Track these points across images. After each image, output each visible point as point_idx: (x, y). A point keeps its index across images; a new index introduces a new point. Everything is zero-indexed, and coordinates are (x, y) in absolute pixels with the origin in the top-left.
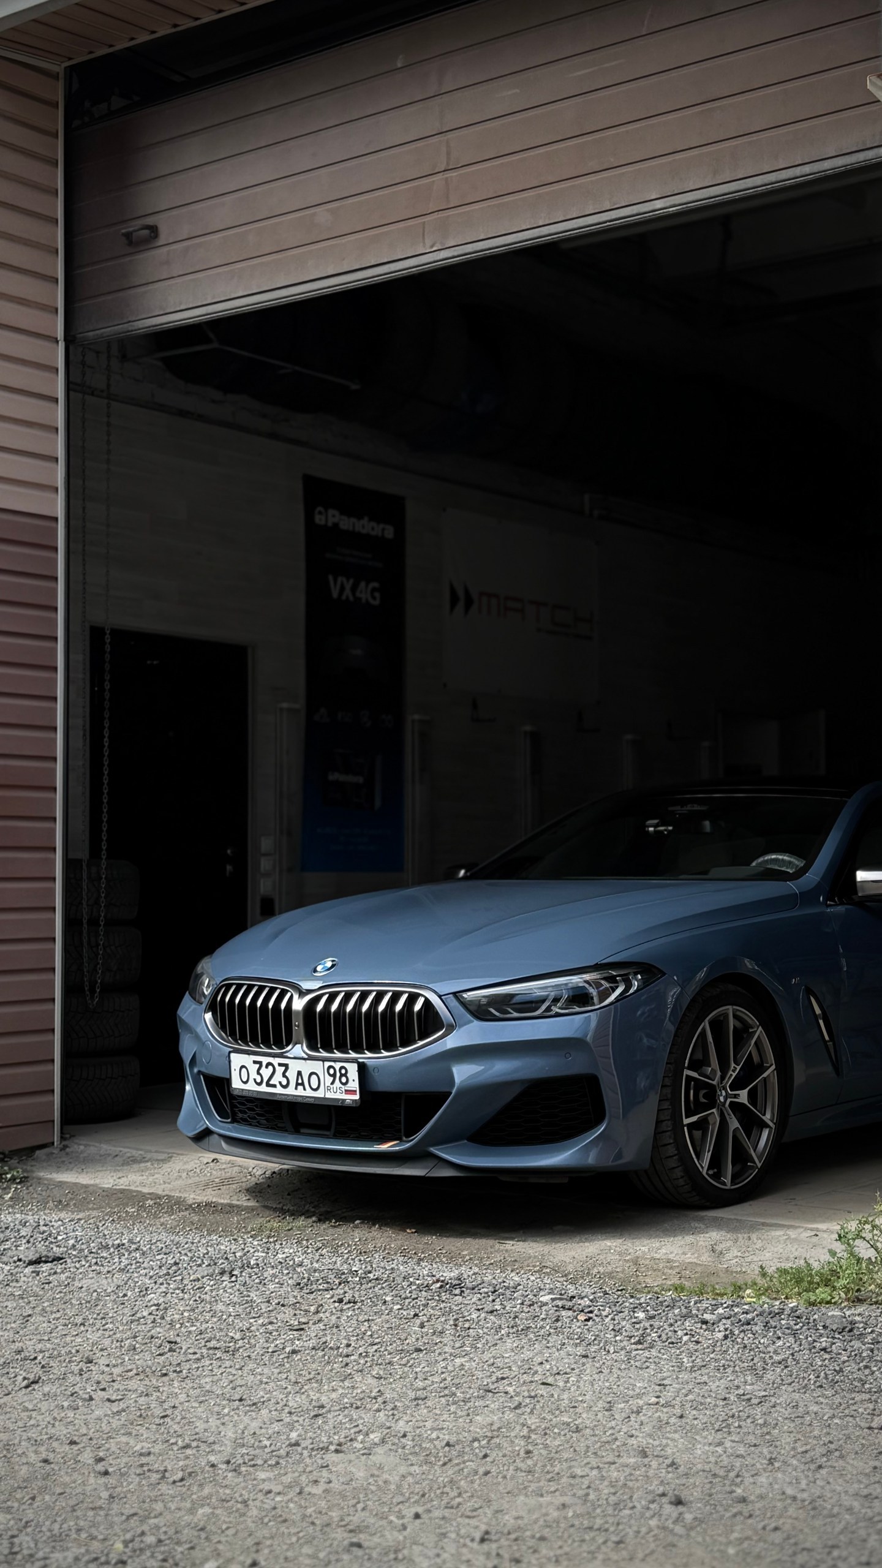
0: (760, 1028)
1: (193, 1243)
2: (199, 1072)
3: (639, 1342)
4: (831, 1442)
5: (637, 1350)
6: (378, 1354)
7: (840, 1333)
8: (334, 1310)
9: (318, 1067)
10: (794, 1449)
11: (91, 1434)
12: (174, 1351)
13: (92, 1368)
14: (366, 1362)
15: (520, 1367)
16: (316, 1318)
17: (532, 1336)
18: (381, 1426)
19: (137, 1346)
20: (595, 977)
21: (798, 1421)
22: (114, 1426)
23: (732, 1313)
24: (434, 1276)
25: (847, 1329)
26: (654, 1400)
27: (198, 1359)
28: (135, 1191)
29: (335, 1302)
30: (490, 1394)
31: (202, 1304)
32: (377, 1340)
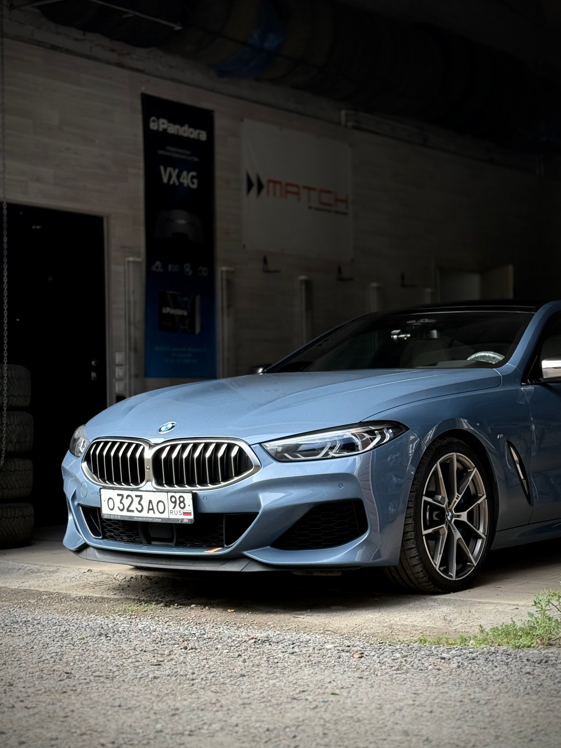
0: (476, 469)
1: (77, 619)
2: (79, 505)
3: (398, 669)
4: (538, 726)
5: (397, 674)
6: (214, 678)
7: (539, 663)
8: (181, 654)
9: (163, 497)
10: (512, 730)
11: (15, 728)
12: (70, 678)
13: (13, 689)
14: (207, 683)
15: (315, 685)
16: (169, 658)
17: (322, 666)
18: (220, 720)
19: (44, 676)
20: (358, 431)
21: (515, 713)
22: (31, 723)
23: (462, 653)
24: (249, 636)
25: (544, 661)
26: (411, 702)
27: (88, 683)
28: (34, 590)
29: (181, 649)
30: (295, 701)
31: (88, 652)
32: (213, 670)
